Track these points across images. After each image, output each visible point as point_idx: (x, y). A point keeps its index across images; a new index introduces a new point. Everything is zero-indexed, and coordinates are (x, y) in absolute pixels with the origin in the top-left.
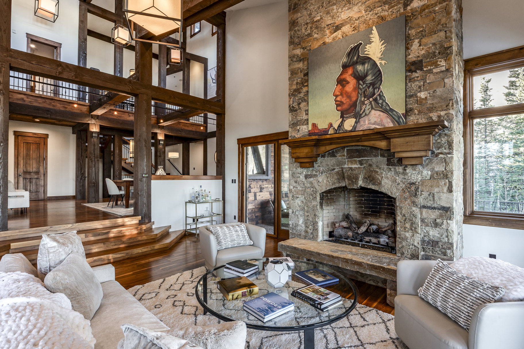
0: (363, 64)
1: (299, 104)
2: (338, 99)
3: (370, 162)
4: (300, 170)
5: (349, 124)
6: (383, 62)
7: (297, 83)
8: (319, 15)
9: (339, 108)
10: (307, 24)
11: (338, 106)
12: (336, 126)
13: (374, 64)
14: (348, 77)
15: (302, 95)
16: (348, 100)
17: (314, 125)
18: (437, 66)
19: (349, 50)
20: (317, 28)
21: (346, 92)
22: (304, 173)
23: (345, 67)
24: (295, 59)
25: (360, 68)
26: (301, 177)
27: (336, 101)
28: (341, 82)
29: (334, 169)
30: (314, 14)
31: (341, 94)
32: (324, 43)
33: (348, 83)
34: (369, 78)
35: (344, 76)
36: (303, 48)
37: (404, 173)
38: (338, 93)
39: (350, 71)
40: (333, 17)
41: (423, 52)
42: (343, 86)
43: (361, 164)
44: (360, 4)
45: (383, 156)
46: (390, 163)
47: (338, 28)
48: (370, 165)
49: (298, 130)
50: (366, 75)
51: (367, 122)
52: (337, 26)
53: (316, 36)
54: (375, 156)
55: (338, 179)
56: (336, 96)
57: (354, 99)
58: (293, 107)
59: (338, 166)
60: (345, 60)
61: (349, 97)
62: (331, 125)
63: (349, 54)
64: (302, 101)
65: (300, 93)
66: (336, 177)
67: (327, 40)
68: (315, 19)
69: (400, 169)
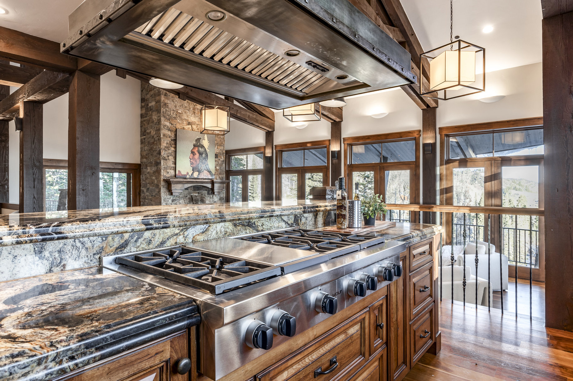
0: (202, 148)
1: (168, 156)
2: (191, 160)
3: (202, 193)
4: (169, 197)
5: (196, 175)
6: (208, 150)
7: (167, 143)
8: (180, 110)
9: (191, 165)
10: (174, 111)
11: (191, 164)
12: (190, 174)
13: (205, 150)
14: (196, 151)
15: (170, 151)
16: (195, 163)
17: (179, 171)
18: (221, 158)
19: (196, 138)
20: (179, 117)
21: (195, 158)
22: (172, 198)
23: (195, 146)
24: (166, 128)
25: (200, 149)
26: (170, 201)
27: (190, 162)
28: (193, 152)
29: (187, 196)
30: (178, 108)
31: (193, 159)
32: (184, 128)
33: (196, 154)
34: (204, 155)
35: (194, 150)
36: (171, 124)
37: (213, 198)
38: (191, 158)
39: (197, 149)
40: (187, 116)
41: (218, 151)
42: (194, 155)
43: (199, 194)
44: (198, 118)
45: (206, 190)
46: (208, 194)
47: (189, 124)
48: (202, 194)
49: (168, 173)
50: (203, 154)
51: (203, 175)
52: (189, 122)
53: (179, 121)
54: (204, 190)
55: (189, 201)
56: (191, 159)
57: (198, 163)
58: (164, 157)
59: (188, 194)
60: (195, 143)
61: (196, 161)
62: (188, 173)
63: (196, 141)
64: (170, 155)
65: (169, 150)
66: (188, 200)
67: (185, 127)
68: (179, 112)
69: (211, 196)
